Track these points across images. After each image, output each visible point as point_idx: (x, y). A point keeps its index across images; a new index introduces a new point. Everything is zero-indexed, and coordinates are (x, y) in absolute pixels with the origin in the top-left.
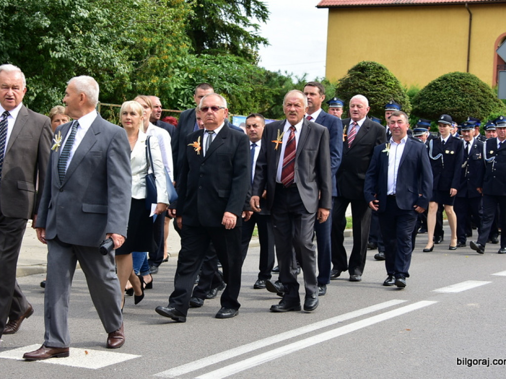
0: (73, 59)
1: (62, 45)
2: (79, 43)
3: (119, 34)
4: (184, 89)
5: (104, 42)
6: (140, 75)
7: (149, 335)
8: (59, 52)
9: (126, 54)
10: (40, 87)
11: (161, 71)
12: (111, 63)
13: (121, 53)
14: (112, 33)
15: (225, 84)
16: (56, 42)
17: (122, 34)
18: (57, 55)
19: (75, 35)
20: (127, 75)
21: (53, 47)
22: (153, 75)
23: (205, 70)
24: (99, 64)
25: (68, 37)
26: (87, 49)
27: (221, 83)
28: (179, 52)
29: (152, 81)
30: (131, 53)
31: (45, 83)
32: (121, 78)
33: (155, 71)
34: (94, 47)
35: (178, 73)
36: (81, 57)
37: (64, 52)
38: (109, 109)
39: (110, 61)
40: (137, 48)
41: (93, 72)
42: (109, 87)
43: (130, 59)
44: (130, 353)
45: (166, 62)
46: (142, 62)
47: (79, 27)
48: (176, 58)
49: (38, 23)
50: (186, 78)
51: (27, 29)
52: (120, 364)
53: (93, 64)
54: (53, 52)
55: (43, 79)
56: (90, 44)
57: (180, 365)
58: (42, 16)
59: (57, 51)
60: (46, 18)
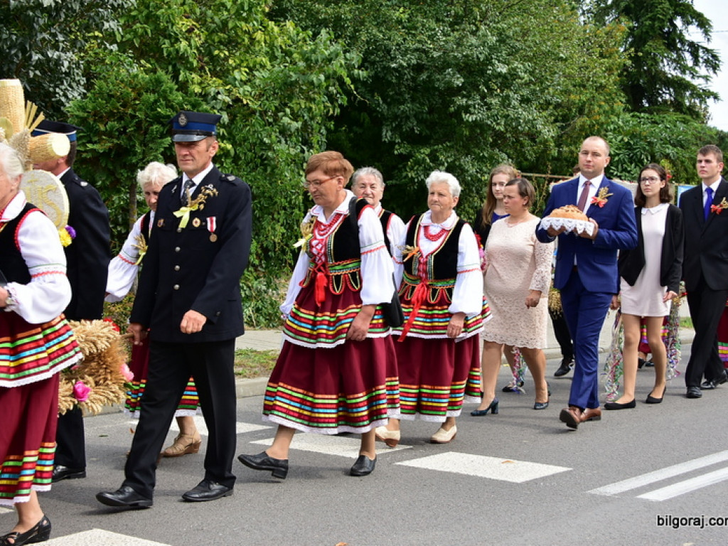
0: (489, 123)
1: (477, 106)
2: (496, 103)
3: (542, 91)
4: (618, 155)
5: (525, 101)
6: (567, 139)
7: (581, 445)
8: (473, 114)
9: (551, 115)
10: (451, 156)
12: (534, 126)
13: (544, 114)
14: (535, 90)
15: (668, 148)
16: (470, 102)
17: (546, 91)
18: (470, 118)
19: (492, 94)
20: (551, 140)
21: (467, 109)
23: (644, 131)
24: (519, 128)
25: (483, 97)
26: (505, 110)
27: (663, 147)
28: (613, 111)
30: (557, 114)
31: (458, 151)
32: (545, 143)
33: (584, 134)
34: (514, 107)
35: (611, 137)
36: (498, 119)
37: (480, 114)
39: (532, 123)
40: (563, 107)
41: (513, 137)
42: (531, 155)
43: (556, 121)
44: (559, 465)
45: (598, 124)
46: (570, 124)
47: (497, 85)
48: (610, 118)
49: (449, 82)
50: (620, 142)
51: (437, 89)
52: (547, 477)
53: (513, 128)
54: (466, 115)
55: (455, 146)
56: (510, 104)
57: (618, 481)
58: (454, 74)
59: (471, 114)
60: (459, 76)
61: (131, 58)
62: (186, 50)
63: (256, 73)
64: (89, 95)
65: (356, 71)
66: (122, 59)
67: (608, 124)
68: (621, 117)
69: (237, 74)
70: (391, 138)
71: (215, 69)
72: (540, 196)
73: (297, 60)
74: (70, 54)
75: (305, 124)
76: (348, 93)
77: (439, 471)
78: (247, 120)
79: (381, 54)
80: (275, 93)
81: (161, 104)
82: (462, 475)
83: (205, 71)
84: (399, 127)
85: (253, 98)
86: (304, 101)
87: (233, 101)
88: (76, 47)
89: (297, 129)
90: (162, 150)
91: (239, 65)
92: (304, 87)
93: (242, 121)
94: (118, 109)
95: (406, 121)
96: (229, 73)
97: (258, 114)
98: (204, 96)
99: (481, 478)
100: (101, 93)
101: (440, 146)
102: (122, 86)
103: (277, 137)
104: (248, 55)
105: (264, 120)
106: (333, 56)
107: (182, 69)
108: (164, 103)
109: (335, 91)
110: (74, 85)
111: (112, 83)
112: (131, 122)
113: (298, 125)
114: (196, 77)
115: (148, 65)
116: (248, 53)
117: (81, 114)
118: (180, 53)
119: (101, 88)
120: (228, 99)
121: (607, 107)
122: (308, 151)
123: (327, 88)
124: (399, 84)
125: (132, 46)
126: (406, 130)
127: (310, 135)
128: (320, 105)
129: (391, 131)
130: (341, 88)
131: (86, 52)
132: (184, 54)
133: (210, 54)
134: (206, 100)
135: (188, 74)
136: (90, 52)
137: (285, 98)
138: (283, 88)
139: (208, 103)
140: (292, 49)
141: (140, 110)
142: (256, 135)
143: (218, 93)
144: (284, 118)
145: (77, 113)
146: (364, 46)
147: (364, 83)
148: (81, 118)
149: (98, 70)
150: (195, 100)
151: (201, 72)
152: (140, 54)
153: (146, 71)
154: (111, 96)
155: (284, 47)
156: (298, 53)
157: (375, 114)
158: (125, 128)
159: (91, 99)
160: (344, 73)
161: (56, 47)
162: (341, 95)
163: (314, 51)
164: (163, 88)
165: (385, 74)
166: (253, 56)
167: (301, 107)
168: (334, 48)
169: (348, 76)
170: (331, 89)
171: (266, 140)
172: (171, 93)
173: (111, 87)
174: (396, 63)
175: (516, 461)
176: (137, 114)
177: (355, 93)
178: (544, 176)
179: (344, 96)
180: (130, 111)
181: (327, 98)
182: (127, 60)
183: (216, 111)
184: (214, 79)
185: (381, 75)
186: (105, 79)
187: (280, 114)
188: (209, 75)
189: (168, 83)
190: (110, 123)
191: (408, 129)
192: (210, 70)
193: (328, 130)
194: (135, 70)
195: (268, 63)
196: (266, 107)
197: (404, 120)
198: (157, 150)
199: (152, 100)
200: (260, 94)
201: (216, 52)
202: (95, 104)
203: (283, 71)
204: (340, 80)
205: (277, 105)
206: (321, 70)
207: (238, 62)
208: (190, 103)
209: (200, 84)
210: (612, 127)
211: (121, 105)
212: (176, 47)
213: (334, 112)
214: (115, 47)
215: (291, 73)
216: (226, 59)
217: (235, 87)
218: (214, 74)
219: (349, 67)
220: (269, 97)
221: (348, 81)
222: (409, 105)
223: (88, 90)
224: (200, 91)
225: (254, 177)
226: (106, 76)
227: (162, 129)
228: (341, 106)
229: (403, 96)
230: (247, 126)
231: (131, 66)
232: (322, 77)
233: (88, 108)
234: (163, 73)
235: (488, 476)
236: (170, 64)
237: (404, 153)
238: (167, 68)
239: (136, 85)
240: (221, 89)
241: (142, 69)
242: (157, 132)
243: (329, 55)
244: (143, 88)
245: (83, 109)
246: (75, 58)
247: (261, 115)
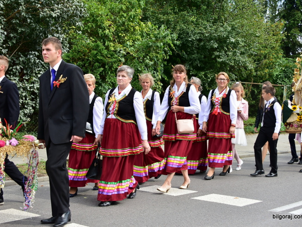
0: (228, 62)
1: (223, 55)
2: (231, 54)
3: (249, 50)
4: (280, 75)
5: (242, 53)
6: (259, 68)
7: (266, 192)
10: (213, 75)
11: (270, 66)
12: (245, 64)
13: (250, 59)
14: (246, 49)
16: (221, 54)
17: (251, 50)
18: (220, 60)
19: (229, 50)
20: (253, 69)
21: (219, 57)
22: (266, 69)
23: (291, 65)
24: (240, 64)
25: (226, 52)
26: (234, 57)
28: (278, 58)
29: (265, 71)
30: (255, 58)
31: (215, 73)
32: (251, 70)
33: (266, 66)
34: (238, 56)
35: (277, 68)
36: (231, 61)
37: (224, 59)
38: (245, 85)
40: (258, 56)
41: (237, 67)
42: (245, 75)
44: (257, 199)
45: (272, 62)
46: (261, 63)
47: (231, 47)
48: (277, 60)
49: (212, 46)
50: (281, 70)
51: (207, 49)
52: (252, 204)
53: (237, 64)
54: (218, 59)
55: (214, 71)
56: (236, 55)
57: (281, 206)
58: (214, 43)
59: (220, 58)
60: (216, 43)
61: (87, 36)
62: (108, 33)
63: (136, 42)
64: (70, 51)
65: (175, 42)
66: (83, 37)
67: (276, 63)
68: (281, 60)
69: (128, 43)
70: (189, 68)
71: (119, 41)
72: (249, 91)
73: (152, 37)
74: (63, 35)
75: (155, 63)
76: (172, 50)
77: (209, 202)
78: (132, 61)
79: (185, 35)
80: (143, 50)
81: (99, 55)
82: (218, 203)
83: (116, 42)
84: (192, 64)
85: (134, 52)
86: (155, 54)
87: (126, 53)
88: (65, 33)
89: (152, 65)
90: (99, 73)
91: (129, 39)
92: (155, 48)
93: (130, 61)
94: (82, 57)
95: (195, 62)
96: (125, 43)
97: (136, 59)
98: (115, 51)
99: (226, 204)
100: (75, 50)
101: (208, 71)
102: (83, 47)
103: (144, 68)
104: (133, 35)
105: (139, 61)
106: (166, 36)
107: (107, 41)
108: (100, 54)
109: (167, 50)
110: (64, 47)
111: (80, 47)
112: (87, 62)
113: (152, 63)
114: (112, 44)
115: (93, 39)
116: (132, 34)
117: (67, 59)
118: (106, 35)
119: (75, 49)
120: (124, 53)
121: (276, 56)
122: (156, 73)
123: (164, 48)
124: (192, 47)
125: (87, 32)
126: (195, 65)
127: (157, 67)
128: (161, 55)
129: (189, 65)
130: (170, 48)
131: (69, 35)
132: (107, 35)
133: (118, 35)
134: (116, 53)
135: (109, 43)
136: (71, 34)
137: (147, 52)
138: (146, 48)
139: (117, 54)
140: (150, 33)
141: (90, 57)
142: (136, 67)
143: (121, 50)
144: (146, 60)
145: (66, 58)
146: (178, 31)
147: (178, 46)
148: (67, 60)
149: (74, 41)
150: (112, 53)
151: (114, 42)
152: (90, 35)
153: (93, 42)
154: (79, 52)
155: (147, 32)
156: (153, 34)
157: (182, 59)
158: (85, 64)
159: (71, 53)
160: (170, 42)
161: (57, 32)
162: (169, 51)
163: (158, 34)
164: (99, 48)
165: (187, 43)
166: (135, 36)
167: (153, 56)
168: (167, 33)
169: (172, 43)
170: (165, 48)
171: (140, 69)
172: (103, 50)
173: (79, 48)
174: (191, 38)
175: (239, 198)
176: (89, 59)
177: (175, 50)
178: (250, 83)
179: (170, 52)
180: (86, 58)
181: (164, 52)
182: (85, 38)
183: (120, 57)
184: (119, 45)
185: (185, 43)
186: (77, 45)
187: (145, 59)
188: (117, 43)
189: (102, 47)
190: (78, 62)
191: (196, 65)
192: (117, 41)
193: (164, 65)
194: (88, 41)
195: (141, 38)
196: (139, 56)
197: (194, 61)
198: (97, 73)
199: (95, 53)
200: (137, 50)
201: (120, 34)
202: (73, 55)
203: (146, 41)
204: (169, 46)
205: (144, 55)
206: (162, 41)
207: (129, 38)
208: (110, 54)
209: (113, 47)
210: (278, 64)
211: (83, 55)
212: (104, 32)
213: (166, 58)
214: (80, 32)
215: (150, 42)
216: (124, 37)
217: (127, 48)
218: (119, 43)
219: (173, 40)
220: (141, 52)
221: (172, 45)
222: (196, 55)
223: (70, 49)
224: (114, 49)
225: (134, 83)
226: (77, 44)
227: (99, 65)
228: (169, 55)
229: (194, 51)
230: (132, 63)
231: (87, 40)
232: (162, 44)
233: (70, 56)
234: (100, 42)
235: (228, 204)
236: (102, 39)
237: (194, 74)
238: (101, 41)
239: (89, 47)
240: (122, 49)
241: (91, 41)
242: (97, 66)
243: (165, 35)
244: (92, 48)
245: (68, 57)
246: (65, 37)
247: (138, 59)
